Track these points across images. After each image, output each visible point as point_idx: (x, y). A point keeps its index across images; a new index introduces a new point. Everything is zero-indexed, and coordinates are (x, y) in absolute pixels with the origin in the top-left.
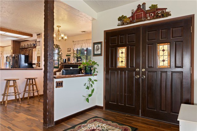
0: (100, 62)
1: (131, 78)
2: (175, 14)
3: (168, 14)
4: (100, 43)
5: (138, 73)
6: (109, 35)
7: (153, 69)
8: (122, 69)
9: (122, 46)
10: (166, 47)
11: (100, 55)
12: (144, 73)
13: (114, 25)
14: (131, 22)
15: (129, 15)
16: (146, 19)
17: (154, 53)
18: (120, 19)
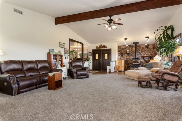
0: (91, 58)
1: (99, 62)
2: (108, 48)
3: (107, 48)
4: (91, 53)
5: (101, 60)
6: (93, 51)
7: (104, 59)
8: (97, 60)
9: (97, 54)
10: (107, 55)
11: (91, 56)
12: (102, 60)
13: (95, 48)
14: (99, 48)
15: (99, 46)
16: (102, 48)
17: (104, 56)
18: (96, 47)
